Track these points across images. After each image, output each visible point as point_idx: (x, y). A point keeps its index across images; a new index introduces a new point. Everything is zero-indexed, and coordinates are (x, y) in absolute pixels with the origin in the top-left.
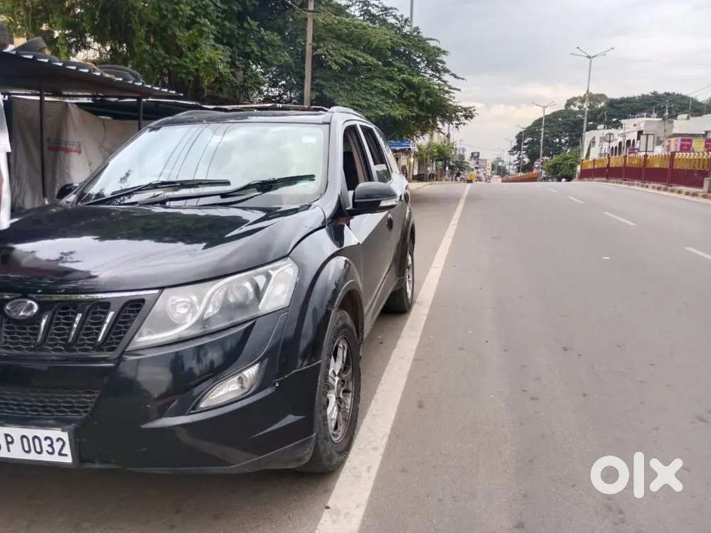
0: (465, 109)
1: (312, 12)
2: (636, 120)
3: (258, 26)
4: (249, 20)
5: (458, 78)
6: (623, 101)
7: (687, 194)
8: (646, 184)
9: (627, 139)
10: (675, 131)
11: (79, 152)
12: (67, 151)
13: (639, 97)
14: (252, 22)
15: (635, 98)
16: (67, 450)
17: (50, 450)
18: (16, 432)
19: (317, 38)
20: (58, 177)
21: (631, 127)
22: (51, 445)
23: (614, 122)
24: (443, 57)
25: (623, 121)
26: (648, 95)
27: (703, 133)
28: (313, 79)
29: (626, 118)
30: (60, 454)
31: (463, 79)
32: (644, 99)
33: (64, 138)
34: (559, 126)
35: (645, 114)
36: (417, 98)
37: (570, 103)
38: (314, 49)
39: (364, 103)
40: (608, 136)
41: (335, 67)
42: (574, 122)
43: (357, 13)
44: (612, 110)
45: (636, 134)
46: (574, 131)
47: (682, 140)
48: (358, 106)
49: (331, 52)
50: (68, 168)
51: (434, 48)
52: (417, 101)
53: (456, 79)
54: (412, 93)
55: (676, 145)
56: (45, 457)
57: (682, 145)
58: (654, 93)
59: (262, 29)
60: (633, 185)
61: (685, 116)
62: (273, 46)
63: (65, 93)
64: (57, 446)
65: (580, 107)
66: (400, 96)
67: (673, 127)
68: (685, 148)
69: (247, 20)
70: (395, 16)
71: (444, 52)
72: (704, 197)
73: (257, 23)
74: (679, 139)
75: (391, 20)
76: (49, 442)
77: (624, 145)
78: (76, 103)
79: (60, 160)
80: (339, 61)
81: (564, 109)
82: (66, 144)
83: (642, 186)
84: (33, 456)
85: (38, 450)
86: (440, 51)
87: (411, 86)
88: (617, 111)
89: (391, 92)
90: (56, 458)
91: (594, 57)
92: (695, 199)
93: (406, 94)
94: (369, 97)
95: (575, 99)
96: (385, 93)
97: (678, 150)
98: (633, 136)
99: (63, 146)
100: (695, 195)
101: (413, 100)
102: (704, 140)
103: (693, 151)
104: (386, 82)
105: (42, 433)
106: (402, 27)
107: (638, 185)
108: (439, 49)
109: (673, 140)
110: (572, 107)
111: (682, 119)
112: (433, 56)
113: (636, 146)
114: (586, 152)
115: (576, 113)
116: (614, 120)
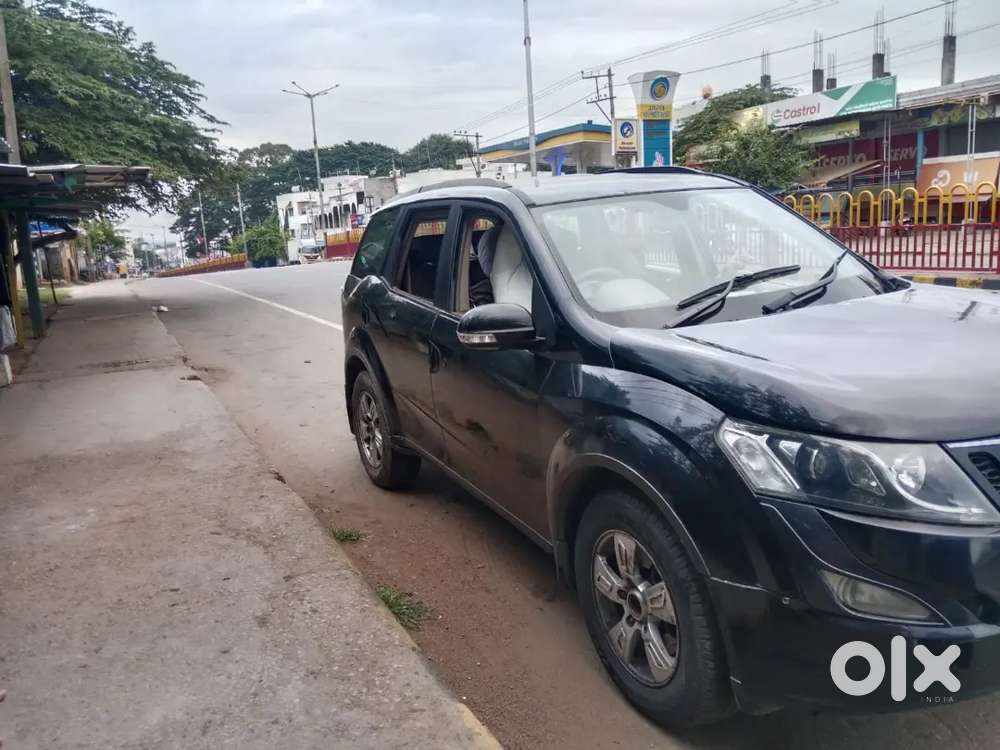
9: (344, 203)
26: (342, 146)
29: (322, 176)
36: (183, 152)
37: (243, 156)
42: (256, 183)
44: (302, 166)
45: (355, 196)
58: (350, 144)
65: (257, 162)
77: (341, 211)
89: (148, 143)
91: (315, 95)
93: (165, 146)
95: (249, 151)
98: (352, 200)
101: (177, 154)
104: (131, 126)
110: (247, 162)
113: (359, 213)
114: (283, 223)
115: (256, 170)
116: (308, 179)
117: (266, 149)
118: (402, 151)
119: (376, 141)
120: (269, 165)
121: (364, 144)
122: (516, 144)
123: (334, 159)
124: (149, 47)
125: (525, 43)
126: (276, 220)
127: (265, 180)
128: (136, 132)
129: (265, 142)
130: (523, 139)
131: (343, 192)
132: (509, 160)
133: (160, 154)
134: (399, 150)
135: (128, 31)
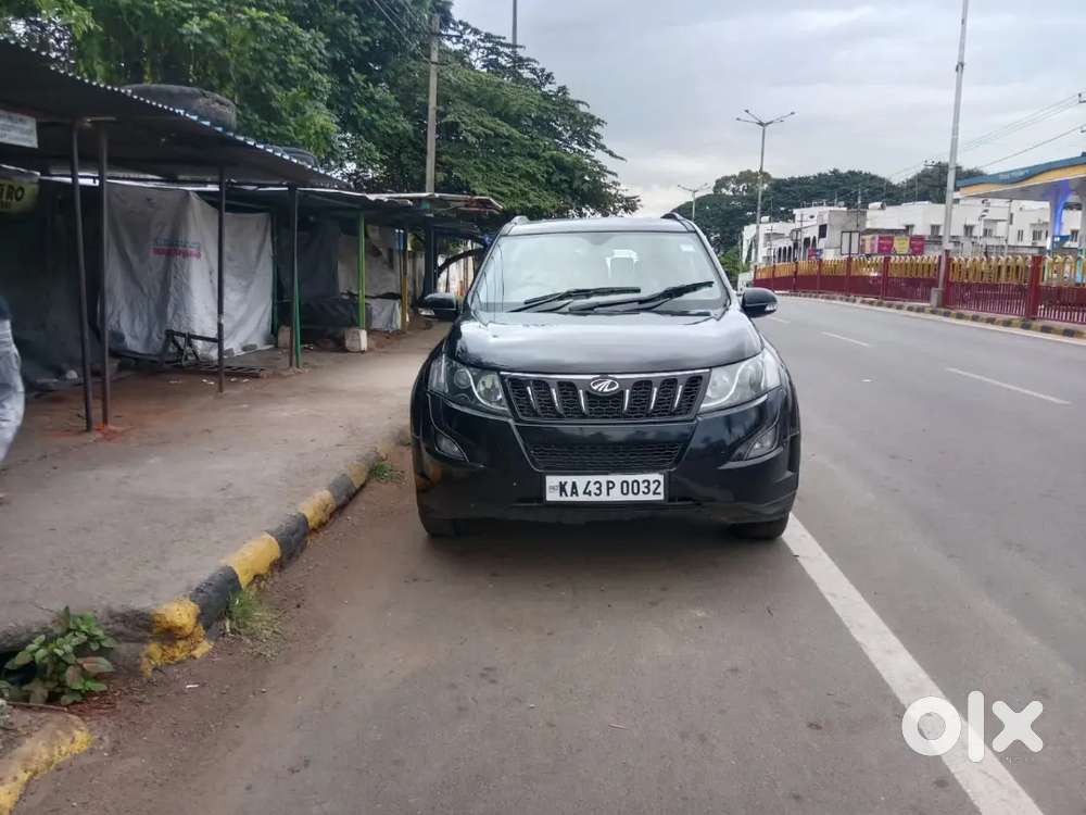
0: (627, 199)
1: (436, 63)
2: (814, 210)
3: (366, 81)
4: (354, 73)
5: (616, 157)
6: (793, 182)
7: (910, 309)
8: (852, 297)
9: (807, 235)
10: (869, 225)
11: (198, 256)
12: (186, 255)
13: (815, 177)
14: (358, 76)
15: (807, 178)
16: (661, 490)
17: (646, 490)
18: (617, 479)
19: (443, 99)
20: (172, 289)
21: (809, 218)
22: (648, 487)
23: (782, 212)
24: (597, 129)
25: (796, 211)
26: (826, 175)
27: (904, 228)
28: (438, 154)
29: (798, 206)
30: (655, 493)
31: (622, 159)
32: (821, 178)
33: (181, 238)
34: (708, 217)
35: (824, 201)
36: (570, 184)
37: (721, 183)
38: (440, 115)
39: (505, 190)
40: (795, 233)
41: (472, 139)
42: (727, 212)
43: (478, 65)
44: (779, 195)
45: (817, 228)
46: (727, 224)
47: (881, 238)
48: (498, 193)
49: (465, 119)
50: (188, 279)
51: (586, 115)
52: (570, 187)
53: (613, 159)
54: (564, 178)
55: (872, 246)
56: (641, 497)
57: (880, 245)
58: (835, 172)
59: (371, 85)
60: (834, 299)
61: (878, 204)
62: (386, 107)
63: (181, 177)
64: (653, 487)
65: (733, 190)
66: (548, 181)
67: (866, 220)
68: (885, 248)
69: (350, 72)
70: (533, 71)
71: (599, 122)
72: (933, 312)
73: (365, 76)
74: (877, 236)
75: (526, 74)
76: (646, 484)
77: (801, 244)
78: (198, 192)
79: (176, 267)
80: (478, 131)
81: (712, 192)
82: (185, 246)
83: (847, 300)
84: (631, 497)
85: (636, 491)
86: (593, 121)
87: (560, 166)
88: (786, 196)
89: (539, 176)
90: (651, 497)
91: (768, 124)
92: (921, 315)
93: (555, 178)
94: (510, 181)
95: (726, 179)
96: (531, 177)
97: (876, 251)
98: (813, 233)
99: (180, 248)
100: (920, 310)
101: (564, 186)
102: (908, 238)
103: (896, 254)
104: (530, 161)
105: (640, 477)
106: (542, 84)
107: (841, 299)
108: (592, 117)
109: (868, 237)
110: (724, 190)
111: (874, 209)
112: (585, 127)
113: (818, 247)
114: (745, 254)
115: (730, 198)
116: (782, 209)
117: (746, 177)
118: (895, 182)
119: (865, 170)
120: (745, 193)
121: (852, 173)
122: (1002, 177)
123: (814, 189)
124: (563, 89)
125: (957, 70)
126: (739, 253)
127: (738, 210)
128: (532, 165)
129: (745, 169)
130: (1011, 172)
131: (805, 224)
132: (998, 195)
133: (550, 185)
134: (892, 180)
135: (549, 76)
